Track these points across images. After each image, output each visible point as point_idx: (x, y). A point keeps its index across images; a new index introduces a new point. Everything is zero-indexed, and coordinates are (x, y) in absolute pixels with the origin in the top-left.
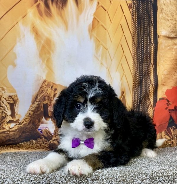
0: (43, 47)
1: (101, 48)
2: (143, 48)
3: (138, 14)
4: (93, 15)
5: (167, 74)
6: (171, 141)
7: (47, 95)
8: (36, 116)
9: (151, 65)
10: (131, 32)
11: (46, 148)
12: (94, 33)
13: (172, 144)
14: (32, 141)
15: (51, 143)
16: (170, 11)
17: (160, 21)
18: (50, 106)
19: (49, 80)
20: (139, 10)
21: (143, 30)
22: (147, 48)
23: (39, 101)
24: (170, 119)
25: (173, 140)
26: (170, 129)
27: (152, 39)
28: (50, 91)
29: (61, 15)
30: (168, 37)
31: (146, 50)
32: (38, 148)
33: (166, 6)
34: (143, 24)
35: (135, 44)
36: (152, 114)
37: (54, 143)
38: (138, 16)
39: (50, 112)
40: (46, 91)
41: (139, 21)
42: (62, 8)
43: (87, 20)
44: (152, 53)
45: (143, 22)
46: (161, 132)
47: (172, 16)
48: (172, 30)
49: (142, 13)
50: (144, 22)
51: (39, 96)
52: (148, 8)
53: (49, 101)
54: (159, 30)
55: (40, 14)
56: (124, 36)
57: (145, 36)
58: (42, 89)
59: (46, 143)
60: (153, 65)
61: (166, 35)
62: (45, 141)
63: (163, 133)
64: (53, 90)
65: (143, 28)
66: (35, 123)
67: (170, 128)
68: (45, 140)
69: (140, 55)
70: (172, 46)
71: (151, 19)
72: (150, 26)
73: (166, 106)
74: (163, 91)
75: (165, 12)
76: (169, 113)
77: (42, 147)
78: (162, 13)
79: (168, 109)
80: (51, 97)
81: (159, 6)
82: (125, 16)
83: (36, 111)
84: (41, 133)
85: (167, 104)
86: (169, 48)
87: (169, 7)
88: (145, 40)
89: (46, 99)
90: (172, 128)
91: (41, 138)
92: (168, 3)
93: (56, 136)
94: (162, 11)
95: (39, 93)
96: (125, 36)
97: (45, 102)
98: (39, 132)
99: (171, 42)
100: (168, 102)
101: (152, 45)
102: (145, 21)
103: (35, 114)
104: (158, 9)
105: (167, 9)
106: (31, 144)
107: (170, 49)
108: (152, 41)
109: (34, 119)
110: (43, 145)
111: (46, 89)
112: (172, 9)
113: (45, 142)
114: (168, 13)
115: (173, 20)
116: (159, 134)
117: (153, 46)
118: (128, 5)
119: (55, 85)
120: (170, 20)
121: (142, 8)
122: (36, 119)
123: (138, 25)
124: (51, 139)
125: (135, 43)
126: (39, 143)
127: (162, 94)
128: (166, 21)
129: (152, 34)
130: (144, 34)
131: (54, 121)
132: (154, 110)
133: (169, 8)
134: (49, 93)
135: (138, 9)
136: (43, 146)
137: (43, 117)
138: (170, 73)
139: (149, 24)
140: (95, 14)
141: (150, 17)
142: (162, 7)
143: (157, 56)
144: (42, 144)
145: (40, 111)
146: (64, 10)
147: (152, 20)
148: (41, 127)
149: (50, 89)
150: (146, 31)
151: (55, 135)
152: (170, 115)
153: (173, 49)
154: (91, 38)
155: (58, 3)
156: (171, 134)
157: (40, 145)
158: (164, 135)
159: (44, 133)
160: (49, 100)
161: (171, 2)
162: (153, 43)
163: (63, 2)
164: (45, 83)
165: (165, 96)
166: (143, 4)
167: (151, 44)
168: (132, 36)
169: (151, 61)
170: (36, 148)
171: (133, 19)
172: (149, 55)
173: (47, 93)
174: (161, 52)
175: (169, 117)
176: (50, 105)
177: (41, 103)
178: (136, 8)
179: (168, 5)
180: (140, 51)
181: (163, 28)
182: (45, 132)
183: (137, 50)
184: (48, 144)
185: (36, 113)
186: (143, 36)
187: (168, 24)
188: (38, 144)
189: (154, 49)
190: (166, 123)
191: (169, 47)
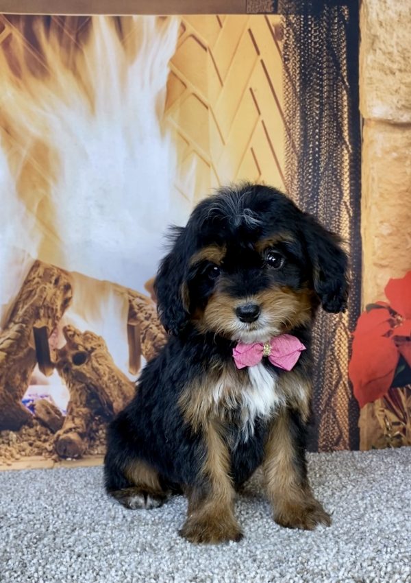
0: (27, 168)
1: (194, 162)
2: (319, 157)
3: (303, 56)
4: (169, 65)
5: (390, 235)
6: (401, 426)
7: (45, 304)
8: (14, 364)
9: (343, 208)
10: (283, 111)
11: (48, 451)
12: (173, 120)
13: (402, 435)
14: (8, 435)
15: (61, 438)
16: (397, 44)
17: (367, 75)
18: (53, 334)
19: (47, 261)
20: (304, 44)
21: (317, 103)
22: (330, 158)
23: (23, 322)
24: (399, 365)
25: (406, 423)
26: (397, 392)
27: (346, 128)
28: (53, 291)
29: (73, 68)
30: (392, 122)
31: (327, 164)
32: (26, 455)
33: (386, 29)
34: (318, 85)
35: (293, 146)
36: (347, 351)
37: (69, 438)
38: (304, 62)
39: (54, 350)
40: (42, 291)
41: (306, 76)
42: (77, 46)
43: (151, 78)
44: (346, 170)
45: (318, 78)
46: (373, 402)
47: (404, 59)
48: (403, 103)
49: (314, 53)
50: (322, 80)
51: (23, 307)
52: (333, 37)
53: (50, 321)
54: (365, 102)
55: (15, 68)
56: (260, 124)
57: (324, 120)
58: (29, 287)
59: (47, 438)
60: (349, 207)
61: (385, 118)
62: (42, 433)
63: (379, 403)
64: (59, 289)
65: (317, 97)
66: (14, 382)
67: (399, 389)
68: (44, 429)
69: (310, 180)
70: (403, 151)
71: (341, 69)
72: (337, 91)
73: (387, 327)
74: (377, 285)
75: (383, 46)
76: (396, 348)
77: (36, 450)
78: (375, 50)
79: (392, 336)
80: (56, 310)
81: (366, 30)
82: (262, 61)
83: (15, 349)
84: (31, 412)
85: (390, 321)
86: (395, 155)
87: (394, 30)
88: (324, 132)
89: (42, 314)
90: (405, 389)
91: (31, 426)
92: (392, 19)
93: (73, 419)
94: (373, 43)
95: (20, 298)
96: (263, 122)
97: (39, 324)
98: (26, 408)
99: (403, 137)
100: (393, 316)
101: (344, 147)
102: (322, 74)
103: (12, 357)
104: (361, 40)
105: (387, 36)
106: (3, 443)
107: (398, 159)
108: (346, 134)
109: (9, 374)
110: (38, 443)
111: (41, 287)
112: (404, 36)
113: (44, 437)
114: (390, 49)
115: (405, 71)
116: (366, 406)
117: (349, 151)
118: (273, 29)
119: (66, 273)
120: (397, 73)
121: (315, 37)
122: (15, 373)
123: (303, 89)
124: (60, 427)
125: (293, 143)
126: (25, 438)
127: (376, 294)
128: (386, 74)
129: (346, 116)
130: (321, 114)
131: (68, 375)
132: (352, 338)
133: (395, 35)
134: (48, 299)
135: (302, 40)
136: (38, 447)
137: (33, 367)
138: (398, 230)
139: (334, 84)
140: (173, 61)
141: (339, 64)
142: (373, 31)
143: (360, 178)
144: (34, 441)
145: (25, 350)
146: (82, 53)
147: (345, 74)
148: (30, 395)
149: (52, 286)
150: (327, 106)
151: (70, 417)
152: (398, 351)
153: (406, 158)
154: (163, 134)
155: (66, 31)
156: (401, 407)
157: (31, 445)
158: (382, 409)
159: (40, 411)
160: (49, 317)
161: (400, 15)
162: (349, 140)
163: (80, 28)
164: (36, 271)
165: (385, 300)
166: (315, 25)
167: (343, 144)
168: (284, 121)
169: (341, 194)
170: (18, 456)
171: (287, 70)
172: (336, 177)
173: (44, 297)
174: (373, 168)
175: (395, 360)
176: (52, 332)
177: (27, 327)
178: (297, 39)
179: (391, 26)
180: (310, 167)
181: (378, 97)
182: (43, 409)
183: (299, 163)
184: (52, 441)
185: (15, 355)
186: (317, 121)
187: (392, 83)
188: (25, 443)
189: (351, 161)
190: (386, 375)
191: (395, 151)
